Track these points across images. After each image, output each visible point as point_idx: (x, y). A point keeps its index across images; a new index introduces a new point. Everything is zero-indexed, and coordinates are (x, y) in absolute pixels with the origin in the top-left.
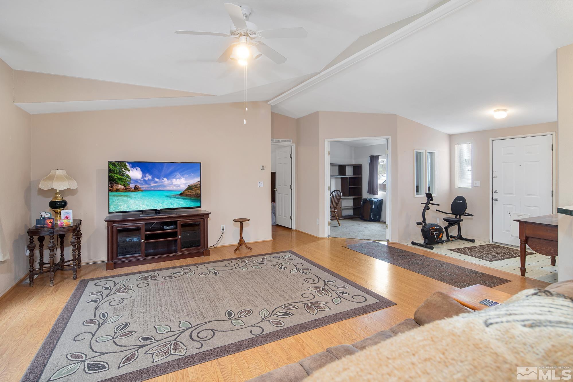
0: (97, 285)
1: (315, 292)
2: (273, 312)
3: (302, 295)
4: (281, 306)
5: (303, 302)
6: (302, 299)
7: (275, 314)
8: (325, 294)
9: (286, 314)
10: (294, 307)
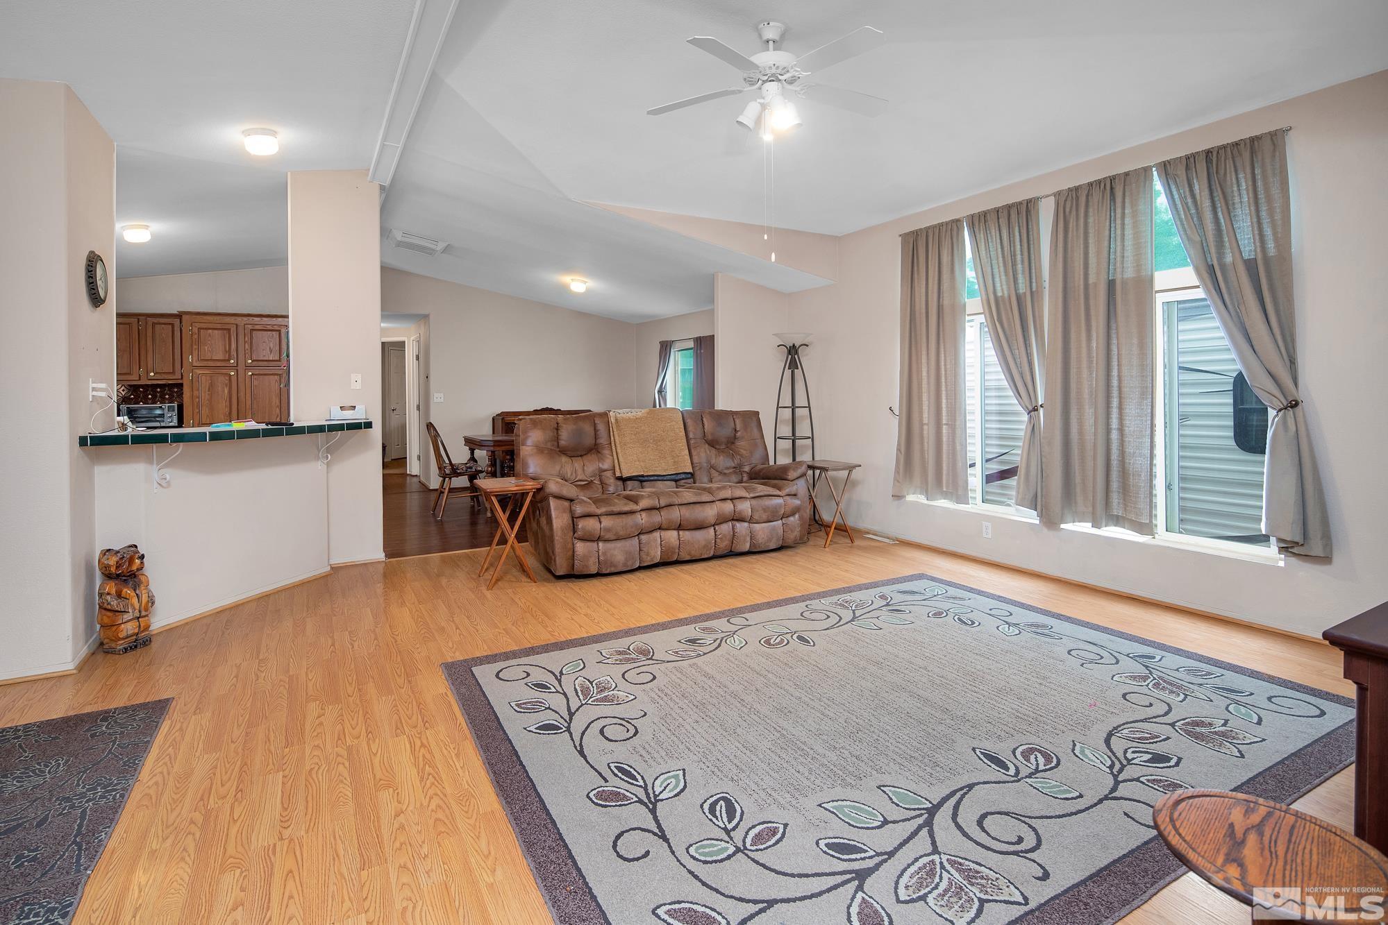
0: (1272, 703)
1: (616, 686)
2: (719, 645)
3: (654, 678)
4: (705, 654)
5: (655, 662)
6: (654, 669)
7: (715, 641)
8: (591, 683)
9: (693, 641)
10: (677, 652)
